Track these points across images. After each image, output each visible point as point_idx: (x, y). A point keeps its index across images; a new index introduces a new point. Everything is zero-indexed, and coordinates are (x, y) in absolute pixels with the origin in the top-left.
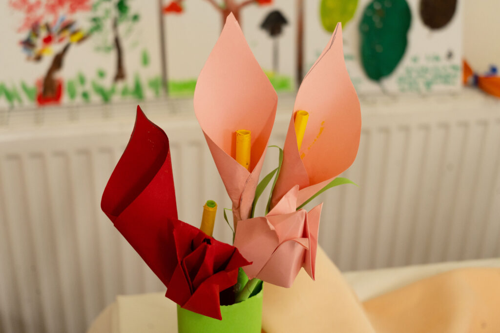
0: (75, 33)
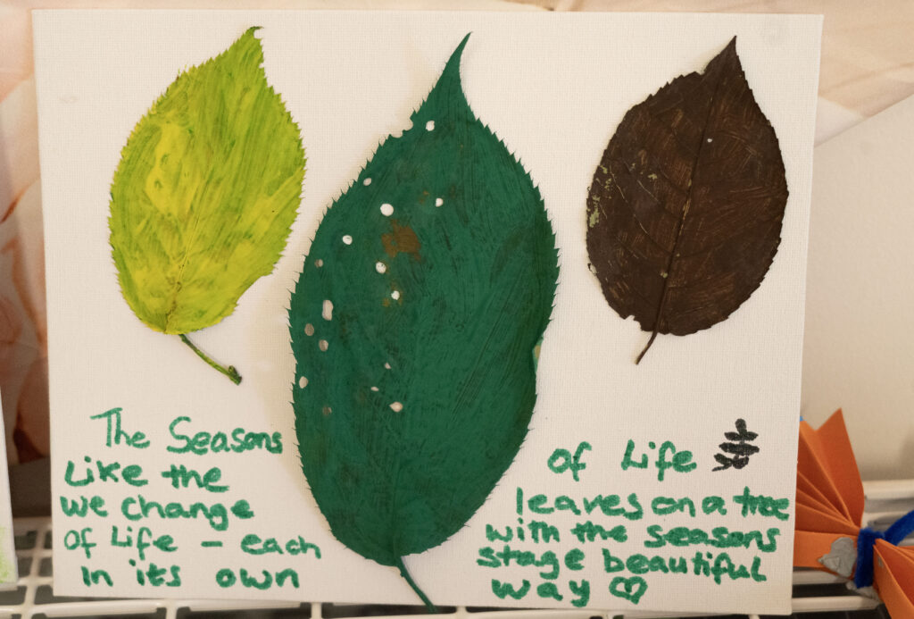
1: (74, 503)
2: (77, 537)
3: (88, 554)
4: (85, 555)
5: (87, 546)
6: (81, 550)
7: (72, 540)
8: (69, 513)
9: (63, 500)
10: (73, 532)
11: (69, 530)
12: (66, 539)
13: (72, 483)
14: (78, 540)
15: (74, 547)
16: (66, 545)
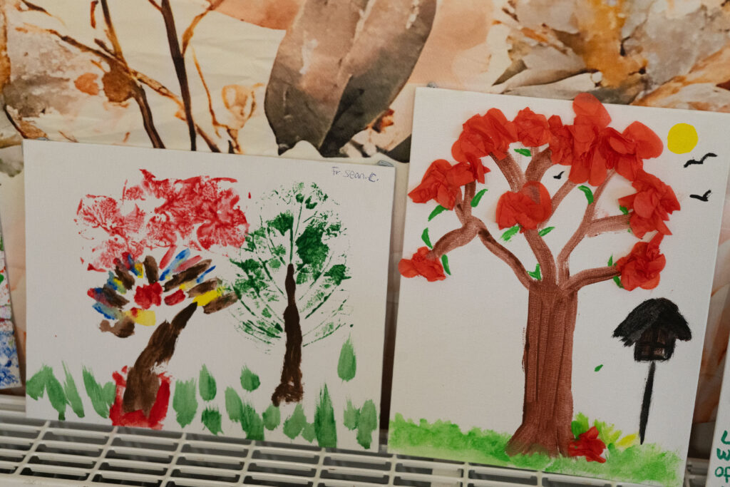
0: (205, 287)
1: (724, 452)
2: (723, 471)
3: (727, 481)
4: (725, 481)
5: (727, 476)
6: (723, 478)
7: (719, 472)
8: (720, 457)
9: (718, 450)
10: (721, 468)
11: (718, 466)
12: (716, 471)
13: (724, 442)
14: (722, 472)
15: (720, 476)
16: (716, 474)
